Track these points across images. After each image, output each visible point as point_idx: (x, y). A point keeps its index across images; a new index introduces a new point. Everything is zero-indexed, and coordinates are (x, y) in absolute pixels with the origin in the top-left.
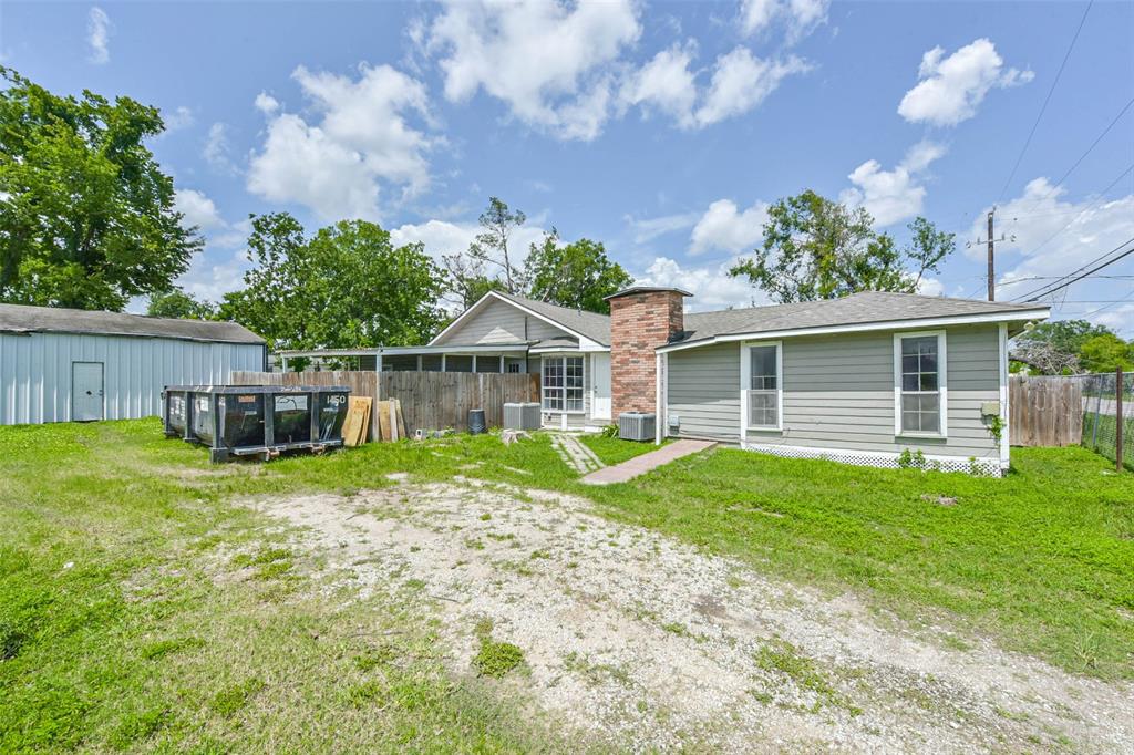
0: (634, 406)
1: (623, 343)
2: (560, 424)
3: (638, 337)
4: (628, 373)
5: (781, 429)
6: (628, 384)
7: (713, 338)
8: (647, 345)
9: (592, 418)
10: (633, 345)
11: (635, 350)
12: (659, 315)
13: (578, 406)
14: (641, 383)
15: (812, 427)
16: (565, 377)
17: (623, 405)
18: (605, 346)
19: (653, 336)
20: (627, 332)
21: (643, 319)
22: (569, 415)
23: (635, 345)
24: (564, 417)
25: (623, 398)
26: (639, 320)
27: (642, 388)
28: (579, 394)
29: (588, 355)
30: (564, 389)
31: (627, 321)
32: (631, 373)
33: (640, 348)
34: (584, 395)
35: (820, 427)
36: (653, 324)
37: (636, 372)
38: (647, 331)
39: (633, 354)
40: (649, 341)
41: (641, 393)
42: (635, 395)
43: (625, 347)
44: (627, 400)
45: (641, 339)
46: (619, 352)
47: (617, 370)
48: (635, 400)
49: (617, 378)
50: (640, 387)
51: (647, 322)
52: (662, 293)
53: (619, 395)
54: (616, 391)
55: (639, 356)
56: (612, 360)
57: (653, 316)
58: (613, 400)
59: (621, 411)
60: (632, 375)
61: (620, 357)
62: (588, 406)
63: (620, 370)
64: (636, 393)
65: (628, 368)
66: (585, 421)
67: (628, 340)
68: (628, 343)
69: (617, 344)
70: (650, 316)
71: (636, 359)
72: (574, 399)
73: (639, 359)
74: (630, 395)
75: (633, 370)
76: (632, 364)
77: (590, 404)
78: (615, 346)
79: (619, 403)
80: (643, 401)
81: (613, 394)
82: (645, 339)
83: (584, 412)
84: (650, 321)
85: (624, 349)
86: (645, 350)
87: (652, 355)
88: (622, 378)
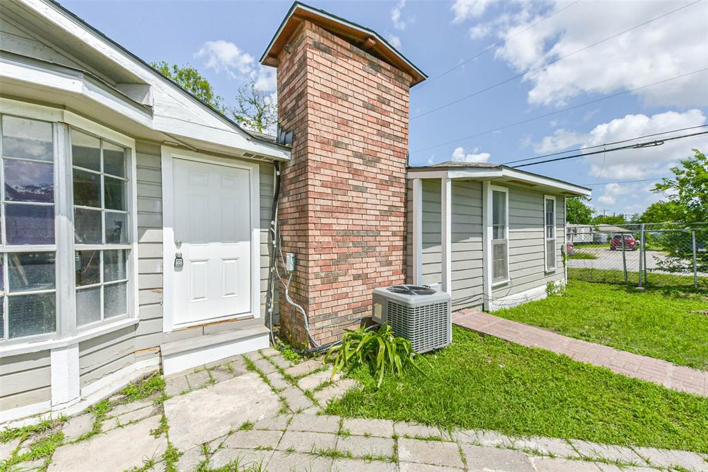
0: (356, 277)
1: (337, 145)
2: (43, 390)
3: (366, 140)
4: (347, 210)
5: (508, 280)
6: (347, 234)
7: (499, 168)
8: (378, 160)
9: (168, 327)
10: (356, 155)
11: (358, 164)
12: (396, 111)
13: (113, 299)
14: (369, 231)
15: (520, 273)
16: (63, 205)
17: (335, 280)
19: (388, 146)
20: (345, 123)
21: (373, 108)
22: (83, 345)
23: (360, 156)
24: (64, 365)
25: (337, 263)
26: (366, 106)
27: (370, 240)
28: (116, 260)
30: (64, 246)
31: (345, 97)
32: (350, 211)
33: (366, 163)
34: (135, 265)
35: (523, 273)
36: (387, 125)
37: (362, 210)
38: (380, 133)
39: (355, 173)
40: (382, 153)
41: (368, 251)
42: (358, 255)
43: (341, 154)
44: (344, 267)
45: (370, 147)
46: (328, 160)
47: (322, 202)
48: (358, 266)
49: (323, 221)
50: (366, 239)
51: (378, 116)
52: (405, 75)
53: (327, 257)
54: (323, 249)
55: (366, 180)
56: (311, 175)
57: (388, 109)
58: (313, 269)
59: (330, 293)
60: (354, 216)
61: (328, 172)
62: (151, 296)
63: (329, 203)
64: (360, 250)
65: (345, 198)
66: (139, 343)
67: (346, 141)
68: (346, 147)
69: (324, 143)
70: (384, 107)
71: (360, 184)
72: (102, 283)
73: (366, 185)
74: (350, 256)
75: (354, 205)
76: (354, 194)
77: (159, 290)
78: (318, 145)
79: (327, 276)
80: (370, 265)
81: (313, 256)
82: (375, 148)
83: (135, 319)
84: (383, 118)
85: (338, 156)
86: (375, 170)
87: (386, 181)
88: (334, 221)
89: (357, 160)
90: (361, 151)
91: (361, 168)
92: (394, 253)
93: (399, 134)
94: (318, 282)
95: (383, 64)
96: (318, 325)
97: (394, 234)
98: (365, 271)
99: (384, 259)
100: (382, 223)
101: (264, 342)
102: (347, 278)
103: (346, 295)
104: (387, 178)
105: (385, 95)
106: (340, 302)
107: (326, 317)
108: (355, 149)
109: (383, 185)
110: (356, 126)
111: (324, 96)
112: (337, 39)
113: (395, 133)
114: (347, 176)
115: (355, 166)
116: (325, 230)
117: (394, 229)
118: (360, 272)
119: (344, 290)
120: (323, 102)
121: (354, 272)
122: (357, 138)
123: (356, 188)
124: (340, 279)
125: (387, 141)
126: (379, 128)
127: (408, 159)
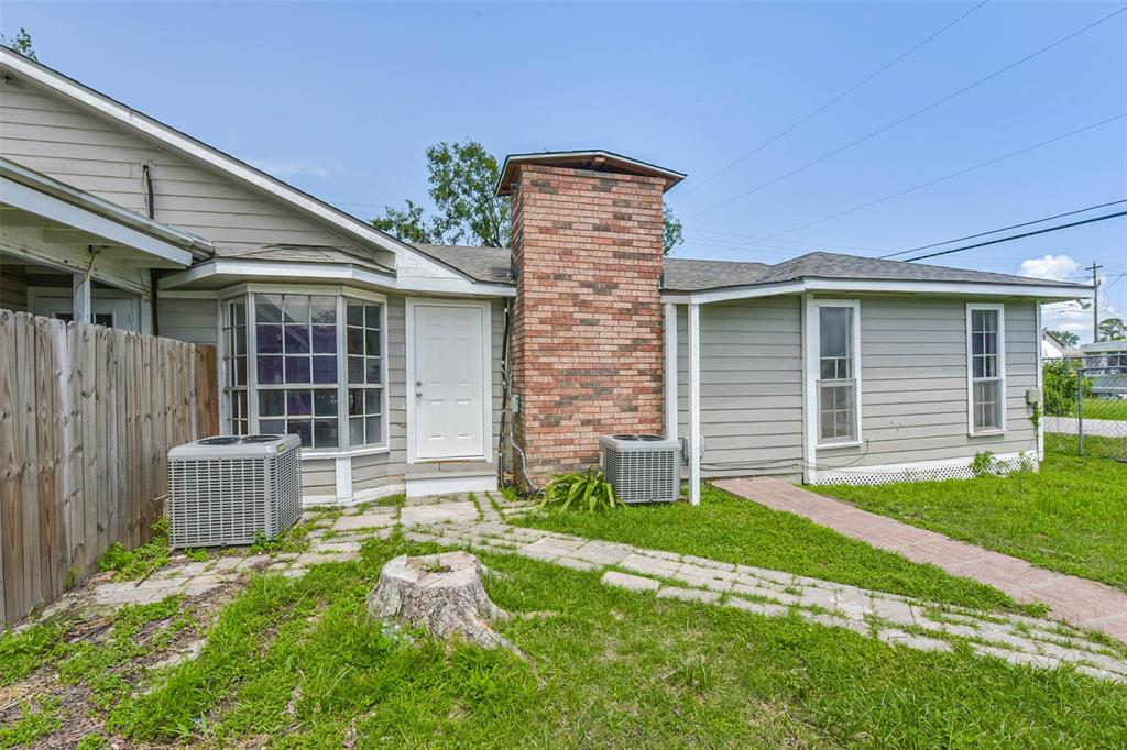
0: (585, 423)
1: (559, 277)
2: (331, 487)
3: (596, 266)
4: (571, 346)
5: (860, 442)
6: (571, 373)
8: (616, 286)
9: (411, 460)
10: (584, 285)
11: (587, 295)
12: (642, 225)
14: (602, 370)
15: (892, 433)
16: (342, 355)
17: (557, 424)
18: (478, 281)
19: (629, 268)
20: (568, 253)
21: (607, 229)
22: (354, 459)
23: (589, 285)
24: (343, 470)
25: (558, 405)
26: (596, 228)
27: (605, 381)
28: (375, 398)
29: (398, 298)
30: (342, 385)
31: (568, 226)
32: (577, 347)
33: (598, 292)
34: (387, 402)
35: (901, 433)
36: (628, 243)
37: (591, 345)
38: (616, 255)
39: (584, 305)
40: (621, 278)
41: (602, 392)
42: (589, 397)
43: (563, 287)
44: (568, 409)
45: (602, 273)
46: (548, 296)
47: (540, 340)
48: (589, 409)
49: (542, 360)
50: (599, 379)
51: (615, 235)
52: (652, 180)
53: (547, 398)
54: (541, 389)
55: (598, 310)
56: (527, 313)
57: (630, 224)
58: (531, 411)
59: (551, 437)
60: (581, 353)
61: (548, 308)
62: (398, 430)
63: (549, 340)
64: (590, 392)
65: (570, 334)
66: (391, 469)
67: (569, 271)
68: (570, 277)
69: (543, 278)
70: (622, 223)
71: (590, 316)
72: (365, 415)
73: (596, 316)
74: (576, 398)
75: (582, 341)
76: (581, 328)
77: (404, 425)
78: (536, 282)
79: (547, 418)
80: (606, 410)
81: (530, 397)
82: (611, 274)
83: (387, 449)
84: (622, 236)
85: (559, 290)
86: (610, 298)
87: (628, 310)
88: (556, 360)
89: (584, 290)
90: (590, 279)
91: (590, 298)
92: (641, 396)
93: (647, 251)
94: (537, 424)
95: (618, 176)
96: (537, 469)
97: (641, 373)
98: (597, 416)
99: (626, 403)
100: (622, 360)
101: (491, 485)
102: (572, 423)
103: (571, 442)
104: (629, 306)
105: (624, 210)
106: (563, 448)
107: (546, 462)
108: (582, 278)
109: (623, 314)
110: (583, 253)
111: (543, 230)
112: (557, 170)
113: (641, 251)
114: (572, 309)
115: (582, 297)
116: (546, 369)
117: (642, 367)
118: (591, 417)
119: (569, 435)
120: (542, 237)
121: (582, 416)
122: (585, 266)
123: (583, 322)
124: (563, 423)
125: (629, 262)
126: (616, 248)
127: (662, 279)
